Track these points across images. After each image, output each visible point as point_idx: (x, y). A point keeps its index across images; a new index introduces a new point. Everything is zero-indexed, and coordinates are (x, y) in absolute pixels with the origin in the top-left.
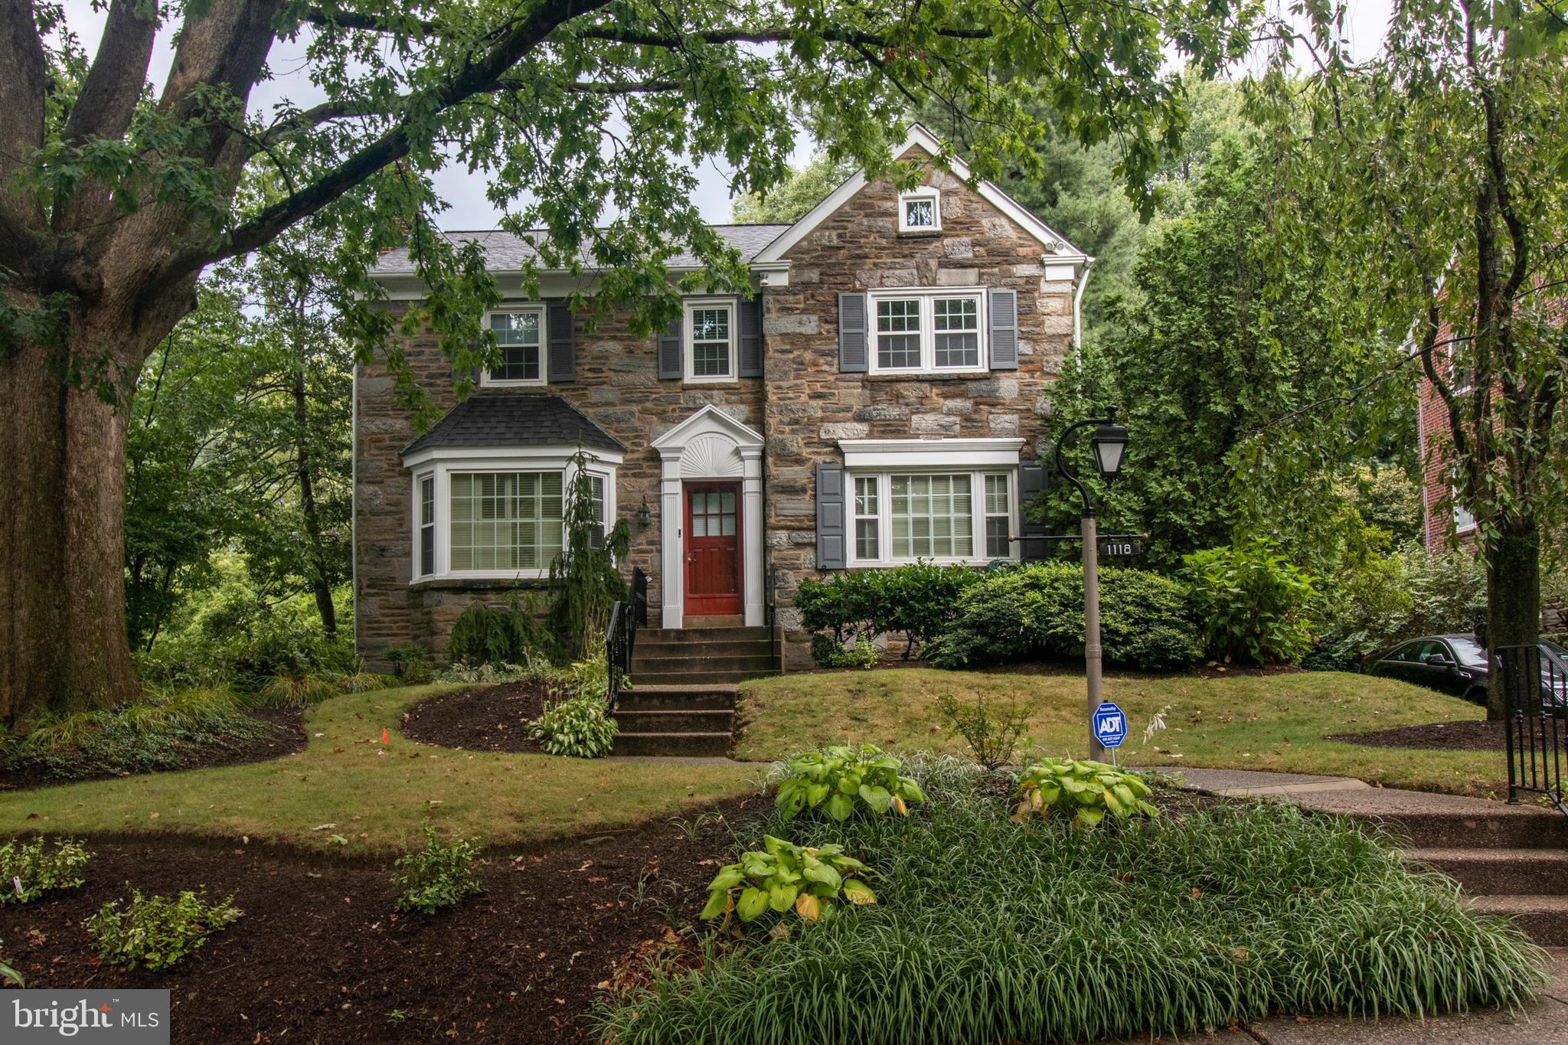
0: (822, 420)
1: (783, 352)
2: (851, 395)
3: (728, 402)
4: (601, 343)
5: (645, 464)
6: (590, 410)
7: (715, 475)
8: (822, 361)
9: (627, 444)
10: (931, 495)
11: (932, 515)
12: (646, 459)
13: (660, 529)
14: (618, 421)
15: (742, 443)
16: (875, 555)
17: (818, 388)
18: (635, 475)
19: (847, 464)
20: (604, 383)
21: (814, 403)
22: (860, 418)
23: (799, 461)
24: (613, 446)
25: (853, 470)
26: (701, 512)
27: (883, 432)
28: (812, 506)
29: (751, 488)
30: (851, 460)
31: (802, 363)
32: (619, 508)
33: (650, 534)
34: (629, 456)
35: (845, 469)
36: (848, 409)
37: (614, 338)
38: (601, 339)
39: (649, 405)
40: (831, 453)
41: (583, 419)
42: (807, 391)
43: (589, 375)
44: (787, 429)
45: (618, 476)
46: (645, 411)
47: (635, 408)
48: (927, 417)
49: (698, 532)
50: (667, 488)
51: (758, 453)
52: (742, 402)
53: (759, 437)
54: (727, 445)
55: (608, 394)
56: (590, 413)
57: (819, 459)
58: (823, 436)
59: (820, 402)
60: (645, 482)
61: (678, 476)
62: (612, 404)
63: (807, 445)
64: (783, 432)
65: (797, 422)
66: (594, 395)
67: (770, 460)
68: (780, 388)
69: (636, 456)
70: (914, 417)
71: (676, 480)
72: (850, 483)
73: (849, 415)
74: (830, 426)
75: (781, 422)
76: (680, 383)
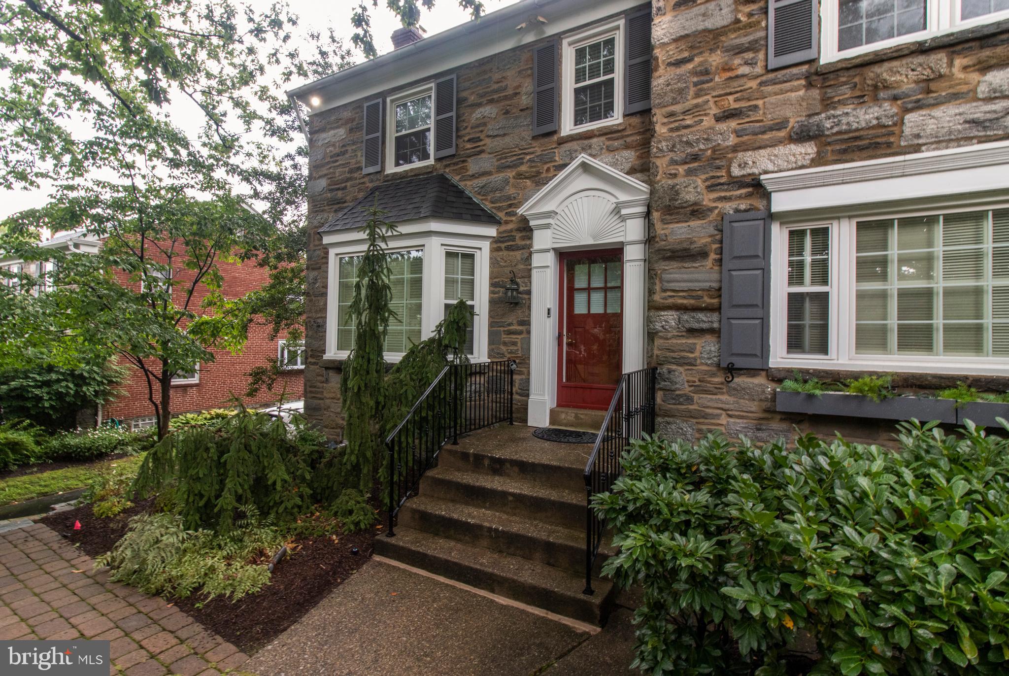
0: (735, 149)
1: (678, 63)
2: (785, 103)
3: (610, 150)
4: (482, 109)
5: (518, 235)
6: (469, 183)
7: (591, 242)
8: (737, 61)
9: (501, 215)
10: (939, 249)
11: (939, 283)
12: (519, 230)
13: (529, 307)
14: (494, 190)
15: (623, 197)
16: (822, 347)
17: (731, 102)
18: (508, 248)
19: (776, 208)
20: (482, 152)
21: (722, 126)
22: (801, 136)
23: (696, 211)
24: (489, 219)
25: (784, 217)
26: (584, 285)
27: (845, 151)
28: (715, 276)
29: (634, 254)
30: (781, 202)
31: (707, 72)
32: (493, 285)
33: (519, 314)
34: (503, 228)
35: (772, 217)
36: (780, 125)
37: (491, 101)
38: (480, 105)
39: (523, 168)
40: (749, 196)
41: (460, 193)
42: (714, 111)
43: (468, 146)
44: (681, 169)
45: (492, 250)
46: (520, 176)
47: (510, 174)
48: (937, 112)
49: (580, 308)
50: (537, 260)
51: (641, 209)
52: (627, 147)
53: (644, 187)
54: (606, 203)
55: (485, 162)
56: (469, 187)
57: (728, 208)
58: (736, 172)
59: (733, 124)
60: (518, 254)
61: (549, 245)
62: (488, 173)
63: (710, 188)
64: (675, 176)
65: (695, 158)
66: (473, 166)
67: (656, 215)
68: (672, 114)
69: (510, 227)
70: (910, 118)
71: (547, 251)
72: (779, 238)
73: (782, 134)
74: (748, 156)
75: (673, 162)
76: (555, 138)
